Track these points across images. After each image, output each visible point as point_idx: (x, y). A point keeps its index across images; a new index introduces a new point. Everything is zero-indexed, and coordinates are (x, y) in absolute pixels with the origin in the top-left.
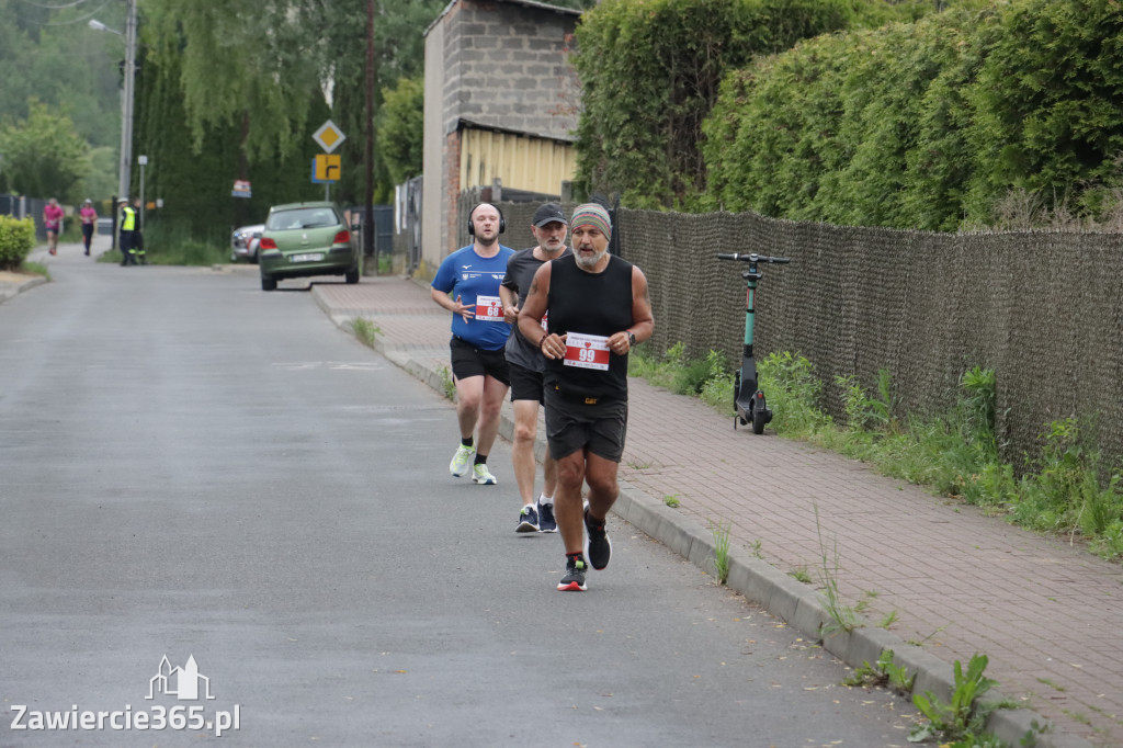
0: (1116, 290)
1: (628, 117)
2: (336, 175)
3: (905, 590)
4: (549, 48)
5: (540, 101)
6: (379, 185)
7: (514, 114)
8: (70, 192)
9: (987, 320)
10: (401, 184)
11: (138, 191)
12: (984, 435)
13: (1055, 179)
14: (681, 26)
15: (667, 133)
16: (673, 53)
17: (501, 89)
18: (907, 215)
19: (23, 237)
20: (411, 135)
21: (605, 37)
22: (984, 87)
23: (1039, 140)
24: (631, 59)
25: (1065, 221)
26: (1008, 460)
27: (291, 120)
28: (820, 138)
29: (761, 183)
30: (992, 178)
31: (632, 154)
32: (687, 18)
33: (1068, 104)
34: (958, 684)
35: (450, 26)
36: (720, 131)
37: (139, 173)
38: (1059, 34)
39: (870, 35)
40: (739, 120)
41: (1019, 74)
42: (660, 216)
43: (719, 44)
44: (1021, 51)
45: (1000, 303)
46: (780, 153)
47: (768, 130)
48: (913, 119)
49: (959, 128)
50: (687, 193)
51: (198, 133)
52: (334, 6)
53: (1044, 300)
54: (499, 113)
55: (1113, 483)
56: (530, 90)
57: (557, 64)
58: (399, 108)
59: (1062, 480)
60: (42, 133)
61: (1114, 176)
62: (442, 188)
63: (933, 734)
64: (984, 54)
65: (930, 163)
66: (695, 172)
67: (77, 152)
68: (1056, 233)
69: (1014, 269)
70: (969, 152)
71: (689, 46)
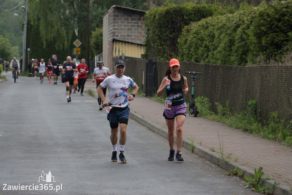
0: (288, 80)
1: (158, 38)
2: (79, 53)
3: (239, 153)
4: (136, 21)
5: (133, 34)
6: (91, 56)
7: (127, 37)
8: (8, 58)
9: (254, 88)
10: (97, 55)
11: (28, 57)
12: (254, 116)
13: (270, 53)
14: (171, 15)
15: (168, 42)
16: (169, 21)
17: (123, 31)
18: (232, 62)
20: (99, 43)
21: (152, 18)
22: (252, 30)
23: (266, 43)
24: (159, 23)
25: (273, 63)
26: (260, 122)
27: (67, 39)
28: (209, 43)
29: (193, 54)
30: (254, 52)
31: (159, 47)
32: (173, 13)
33: (273, 34)
34: (255, 174)
35: (110, 15)
36: (183, 41)
37: (28, 53)
38: (270, 17)
39: (222, 17)
40: (187, 39)
41: (261, 27)
43: (181, 19)
44: (261, 21)
45: (258, 84)
46: (198, 47)
47: (195, 41)
48: (233, 38)
49: (246, 40)
51: (45, 43)
52: (79, 10)
53: (269, 83)
54: (123, 37)
55: (287, 127)
56: (131, 31)
57: (138, 24)
58: (96, 36)
59: (274, 127)
60: (1, 43)
61: (285, 52)
62: (108, 56)
63: (250, 186)
64: (252, 22)
65: (238, 49)
66: (175, 52)
67: (10, 48)
68: (272, 66)
69: (261, 75)
70: (248, 46)
71: (173, 20)
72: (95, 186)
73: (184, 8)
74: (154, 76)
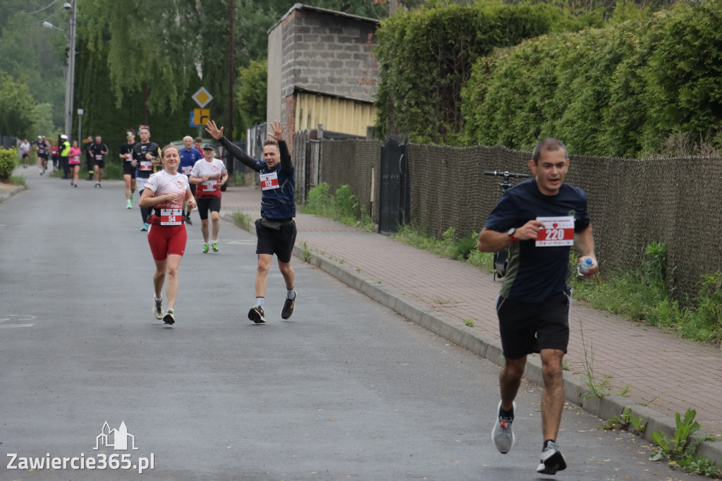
1: (411, 86)
3: (628, 375)
4: (351, 42)
5: (345, 76)
6: (235, 128)
7: (328, 84)
8: (27, 132)
9: (661, 212)
10: (251, 128)
11: (77, 131)
13: (698, 126)
14: (445, 29)
15: (436, 95)
16: (439, 45)
17: (320, 68)
18: (602, 148)
19: (9, 161)
20: (258, 97)
21: (396, 36)
22: (655, 68)
23: (689, 102)
24: (413, 50)
25: (709, 151)
26: (675, 299)
27: (178, 87)
28: (542, 100)
29: (501, 128)
30: (659, 125)
31: (413, 110)
32: (448, 24)
33: (707, 80)
34: (678, 427)
35: (287, 27)
36: (473, 95)
37: (78, 120)
38: (701, 36)
39: (574, 36)
40: (486, 88)
41: (676, 61)
42: (436, 148)
43: (469, 40)
44: (678, 46)
45: (670, 203)
46: (513, 109)
47: (505, 96)
48: (605, 88)
49: (638, 94)
50: (448, 134)
51: (119, 95)
52: (207, 14)
53: (699, 200)
54: (319, 83)
56: (339, 69)
57: (356, 52)
58: (250, 80)
59: (713, 310)
60: (9, 95)
63: (664, 456)
64: (652, 48)
65: (618, 116)
66: (453, 121)
67: (31, 107)
68: (707, 159)
69: (679, 181)
70: (643, 108)
71: (450, 42)
72: (281, 452)
73: (475, 13)
74: (402, 182)
